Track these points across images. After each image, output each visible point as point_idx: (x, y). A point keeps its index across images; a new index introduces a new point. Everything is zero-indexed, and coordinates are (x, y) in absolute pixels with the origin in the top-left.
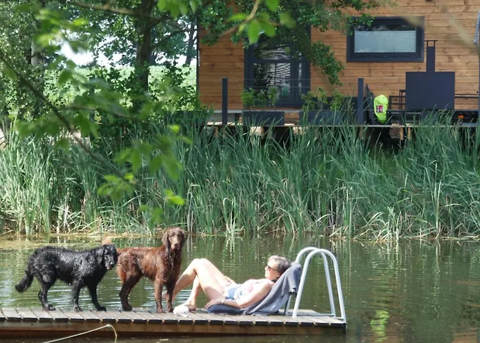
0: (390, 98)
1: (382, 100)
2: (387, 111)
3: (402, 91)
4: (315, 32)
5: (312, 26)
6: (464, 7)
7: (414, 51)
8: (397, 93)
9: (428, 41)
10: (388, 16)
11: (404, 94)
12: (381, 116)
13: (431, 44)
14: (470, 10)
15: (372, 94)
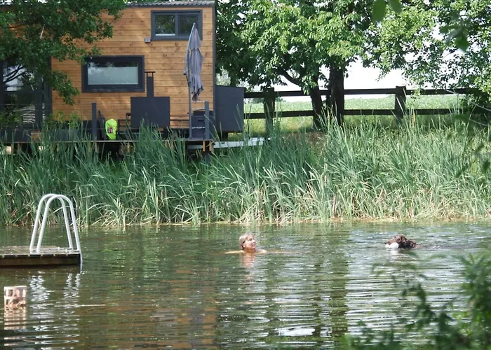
0: (119, 122)
1: (112, 123)
2: (116, 132)
3: (128, 115)
4: (54, 62)
5: (52, 57)
6: (176, 48)
7: (136, 83)
8: (124, 118)
9: (147, 72)
10: (113, 55)
11: (130, 117)
12: (112, 137)
13: (150, 75)
14: (180, 51)
15: (104, 118)
